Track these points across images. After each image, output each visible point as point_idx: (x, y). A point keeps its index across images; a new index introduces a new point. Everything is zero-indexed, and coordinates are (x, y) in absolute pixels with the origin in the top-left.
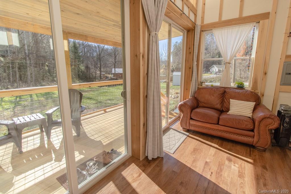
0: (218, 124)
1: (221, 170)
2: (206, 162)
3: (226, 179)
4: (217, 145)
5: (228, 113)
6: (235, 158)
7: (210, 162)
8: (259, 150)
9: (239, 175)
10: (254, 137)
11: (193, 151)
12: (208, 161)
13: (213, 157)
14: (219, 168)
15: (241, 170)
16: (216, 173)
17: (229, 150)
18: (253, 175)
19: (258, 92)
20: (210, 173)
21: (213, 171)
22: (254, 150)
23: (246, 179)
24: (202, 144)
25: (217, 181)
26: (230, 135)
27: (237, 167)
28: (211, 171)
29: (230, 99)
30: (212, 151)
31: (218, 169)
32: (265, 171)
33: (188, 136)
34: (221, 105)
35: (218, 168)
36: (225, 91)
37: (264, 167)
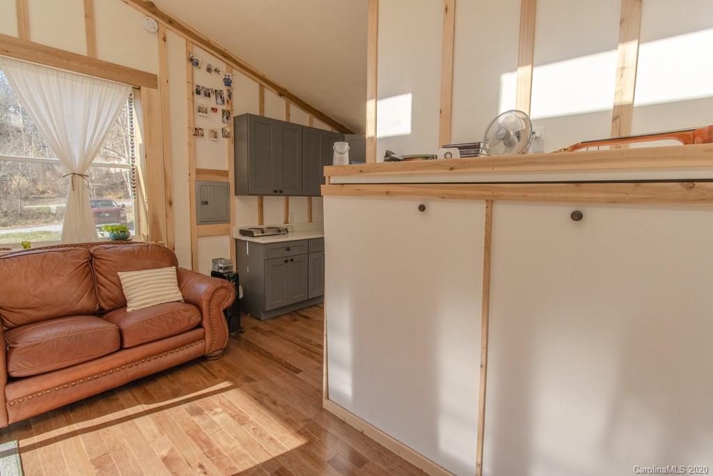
0: (121, 348)
1: (208, 443)
2: (164, 459)
3: (232, 449)
4: (140, 404)
5: (129, 310)
6: (201, 400)
7: (172, 450)
8: (217, 358)
9: (239, 422)
10: (204, 338)
11: (98, 471)
12: (165, 453)
13: (163, 435)
14: (201, 443)
15: (230, 412)
16: (208, 457)
17: (175, 396)
18: (251, 403)
19: (164, 244)
20: (199, 470)
21: (198, 461)
22: (209, 363)
23: (252, 418)
24: (100, 431)
25: (227, 470)
26: (159, 359)
27: (221, 413)
28: (195, 464)
29: (119, 273)
30: (147, 425)
31: (202, 448)
32: (253, 383)
33: (20, 451)
34: (93, 296)
35: (198, 445)
36: (92, 255)
37: (248, 379)
